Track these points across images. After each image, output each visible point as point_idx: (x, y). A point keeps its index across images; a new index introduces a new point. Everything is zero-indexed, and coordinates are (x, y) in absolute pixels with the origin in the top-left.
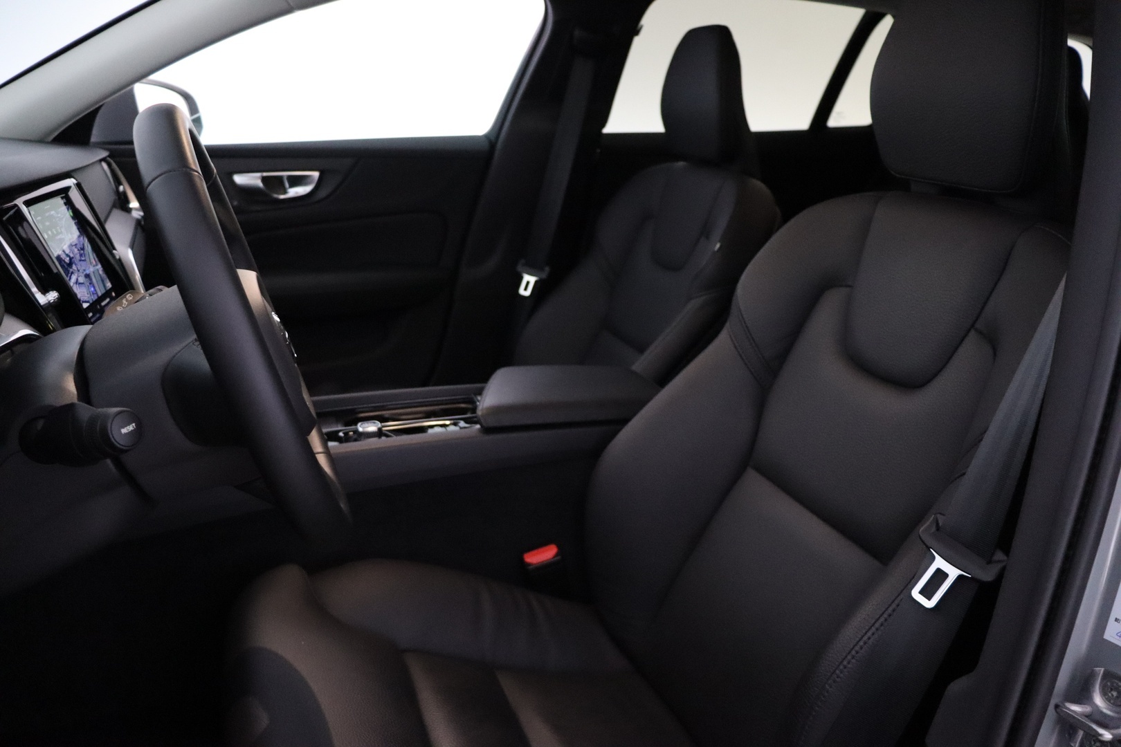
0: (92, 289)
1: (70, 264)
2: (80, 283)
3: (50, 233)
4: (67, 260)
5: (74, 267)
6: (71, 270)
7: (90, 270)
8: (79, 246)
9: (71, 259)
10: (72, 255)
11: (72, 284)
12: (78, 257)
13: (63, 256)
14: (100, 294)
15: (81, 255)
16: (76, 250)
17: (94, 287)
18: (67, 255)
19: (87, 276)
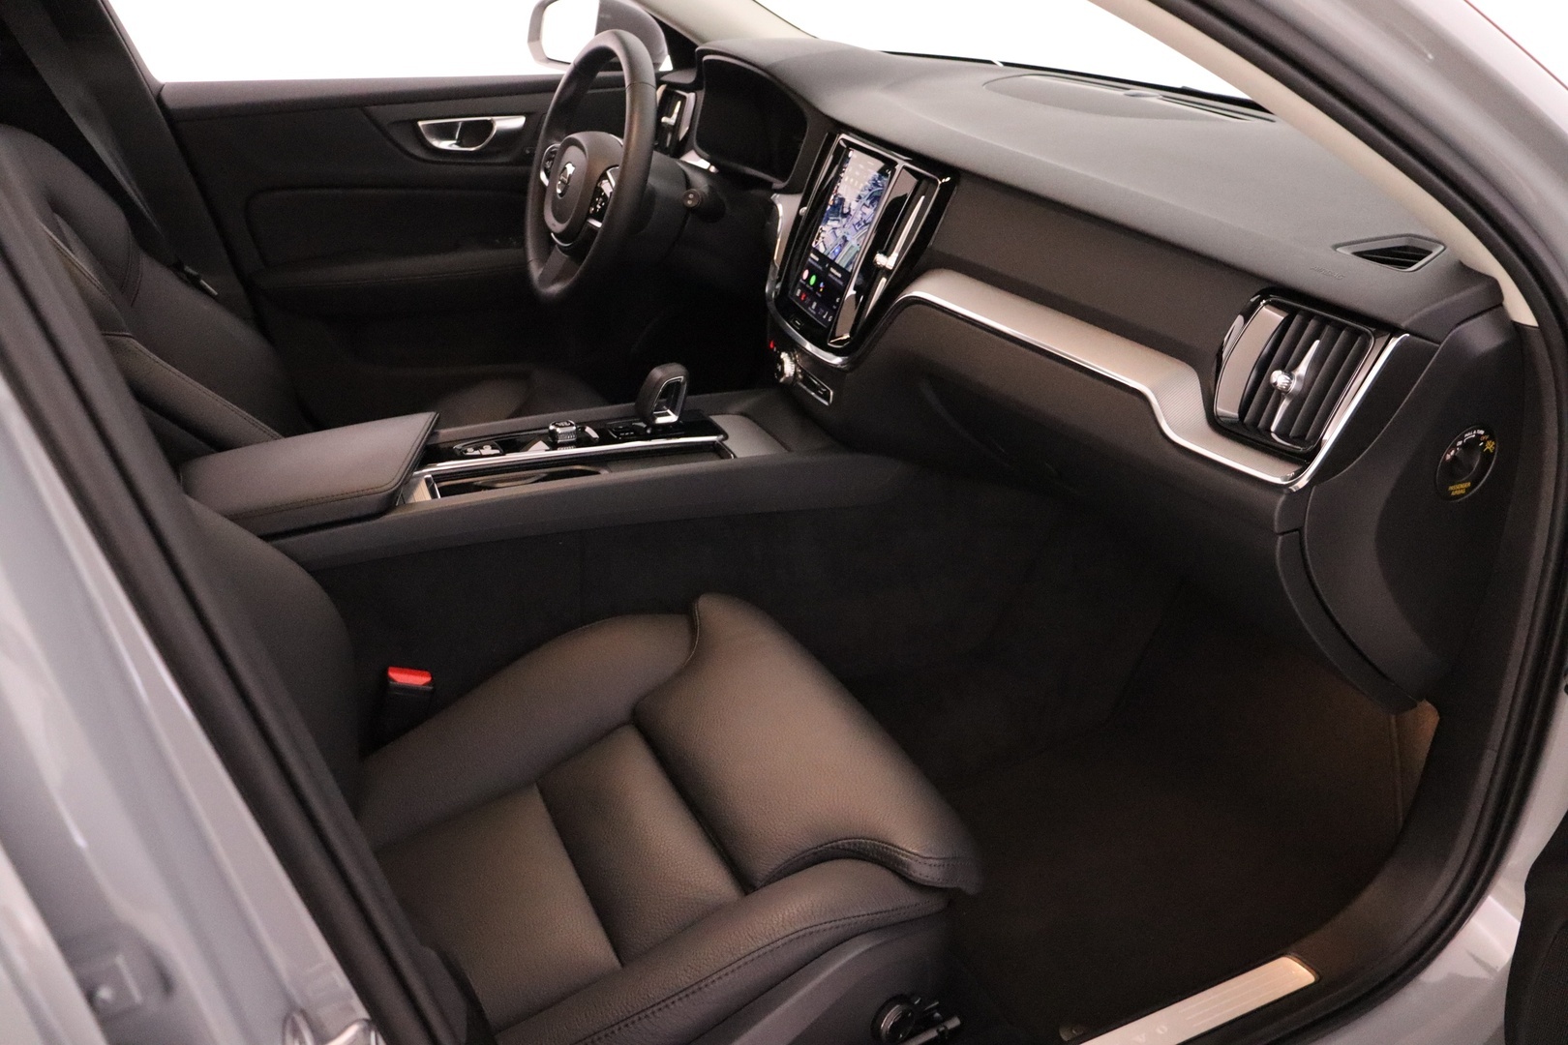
0: (837, 251)
1: (845, 215)
2: (834, 232)
3: (852, 180)
4: (846, 211)
5: (844, 220)
6: (840, 218)
7: (853, 242)
8: (865, 218)
9: (849, 213)
10: (852, 213)
11: (829, 223)
12: (856, 221)
13: (846, 205)
14: (837, 261)
15: (859, 224)
16: (859, 216)
17: (840, 251)
18: (849, 208)
19: (845, 241)
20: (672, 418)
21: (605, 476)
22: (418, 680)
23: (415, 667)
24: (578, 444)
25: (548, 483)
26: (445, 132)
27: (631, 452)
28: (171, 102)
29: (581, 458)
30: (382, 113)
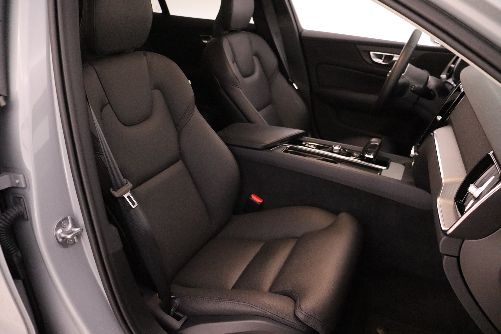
20: (372, 157)
21: (339, 165)
22: (258, 200)
23: (259, 196)
24: (339, 154)
25: (322, 161)
26: (380, 57)
27: (351, 162)
28: (303, 34)
29: (335, 158)
30: (361, 48)
